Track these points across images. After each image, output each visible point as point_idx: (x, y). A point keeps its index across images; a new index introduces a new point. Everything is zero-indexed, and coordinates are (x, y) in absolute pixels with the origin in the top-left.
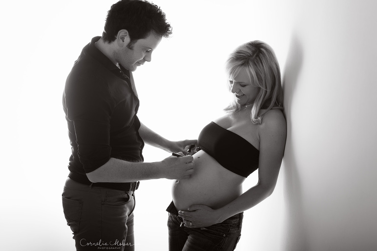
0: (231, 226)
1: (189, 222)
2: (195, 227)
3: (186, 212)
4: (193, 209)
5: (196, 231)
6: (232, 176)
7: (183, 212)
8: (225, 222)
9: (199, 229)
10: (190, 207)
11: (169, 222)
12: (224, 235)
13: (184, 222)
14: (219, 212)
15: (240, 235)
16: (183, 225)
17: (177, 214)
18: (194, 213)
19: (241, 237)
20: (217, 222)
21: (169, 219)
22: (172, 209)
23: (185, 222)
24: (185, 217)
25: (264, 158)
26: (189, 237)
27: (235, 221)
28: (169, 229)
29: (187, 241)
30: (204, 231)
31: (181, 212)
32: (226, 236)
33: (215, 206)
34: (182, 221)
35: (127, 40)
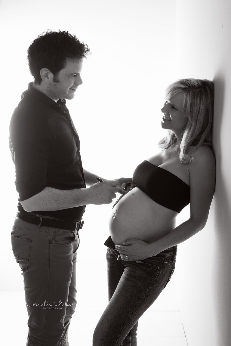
0: (164, 259)
1: (125, 256)
2: (131, 260)
3: (122, 246)
4: (128, 243)
5: (133, 264)
6: (164, 211)
7: (119, 246)
8: (159, 255)
9: (135, 262)
10: (126, 241)
11: (107, 255)
12: (159, 268)
13: (120, 255)
14: (153, 246)
15: (174, 268)
16: (120, 257)
17: (115, 248)
18: (129, 247)
19: (175, 269)
20: (151, 256)
21: (107, 252)
22: (109, 243)
23: (122, 256)
24: (121, 251)
25: (195, 193)
26: (126, 270)
27: (169, 255)
28: (108, 262)
29: (123, 273)
30: (139, 263)
31: (117, 247)
32: (160, 269)
33: (149, 241)
34: (119, 255)
35: (51, 75)
